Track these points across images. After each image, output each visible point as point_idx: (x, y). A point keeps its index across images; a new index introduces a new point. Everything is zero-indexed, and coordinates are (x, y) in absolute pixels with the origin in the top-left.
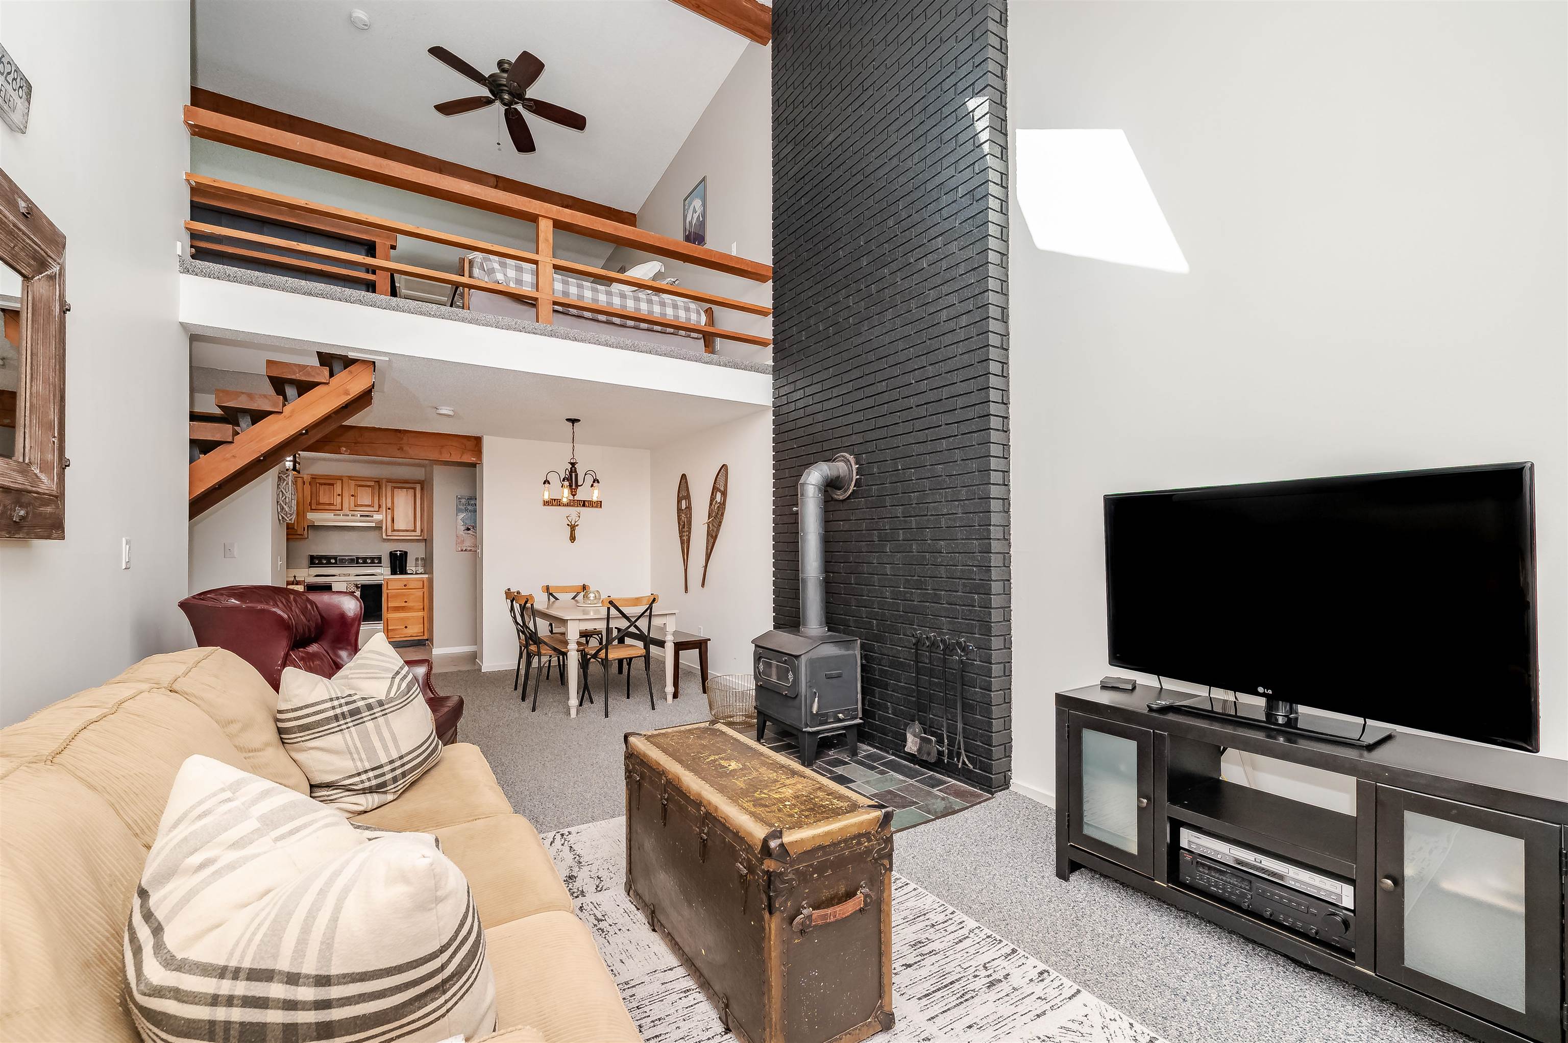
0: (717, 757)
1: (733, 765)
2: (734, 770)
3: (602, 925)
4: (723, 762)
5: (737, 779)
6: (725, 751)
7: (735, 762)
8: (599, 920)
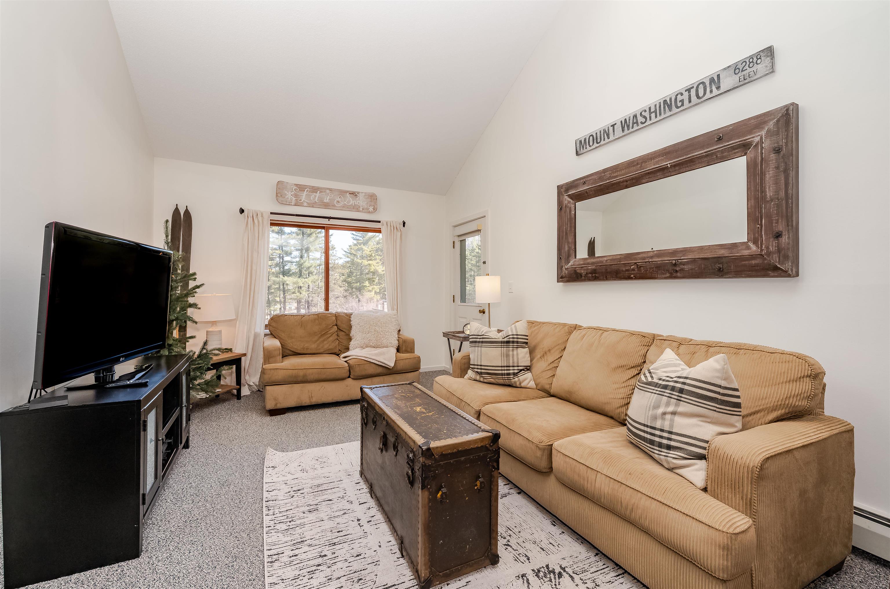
0: (427, 414)
1: (418, 409)
2: (419, 406)
4: (424, 411)
5: (419, 402)
6: (422, 418)
7: (417, 410)
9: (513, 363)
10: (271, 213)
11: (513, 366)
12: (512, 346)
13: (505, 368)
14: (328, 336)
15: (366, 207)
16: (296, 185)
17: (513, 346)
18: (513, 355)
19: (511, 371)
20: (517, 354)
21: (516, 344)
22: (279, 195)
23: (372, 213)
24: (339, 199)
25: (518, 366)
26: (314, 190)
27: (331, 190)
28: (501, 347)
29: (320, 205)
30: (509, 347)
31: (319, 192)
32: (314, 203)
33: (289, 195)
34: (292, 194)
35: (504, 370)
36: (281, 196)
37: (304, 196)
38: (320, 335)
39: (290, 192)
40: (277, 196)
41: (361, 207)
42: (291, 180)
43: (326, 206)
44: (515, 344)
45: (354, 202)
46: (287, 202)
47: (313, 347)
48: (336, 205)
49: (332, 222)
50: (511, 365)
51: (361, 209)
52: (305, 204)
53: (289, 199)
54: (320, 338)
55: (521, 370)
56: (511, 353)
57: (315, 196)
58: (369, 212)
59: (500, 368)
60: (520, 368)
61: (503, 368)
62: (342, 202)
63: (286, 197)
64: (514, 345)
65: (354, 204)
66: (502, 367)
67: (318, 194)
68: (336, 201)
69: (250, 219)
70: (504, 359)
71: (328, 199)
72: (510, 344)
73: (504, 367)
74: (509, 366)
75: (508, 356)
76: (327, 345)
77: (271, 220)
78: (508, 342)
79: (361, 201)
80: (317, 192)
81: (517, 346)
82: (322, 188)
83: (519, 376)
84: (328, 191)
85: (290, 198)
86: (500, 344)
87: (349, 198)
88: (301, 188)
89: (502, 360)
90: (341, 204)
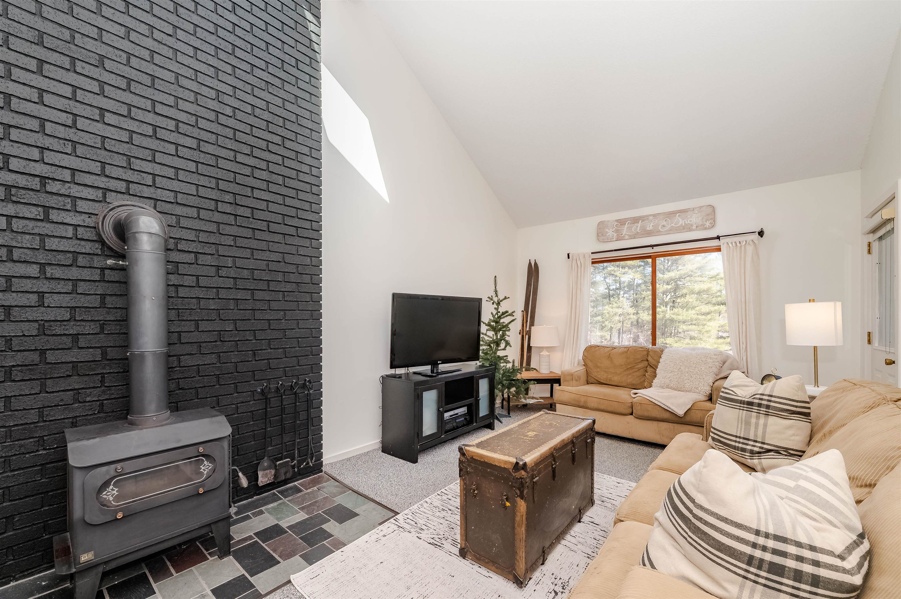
1: (531, 433)
3: (558, 589)
7: (528, 433)
8: (556, 593)
9: (756, 435)
10: (592, 253)
11: (755, 441)
12: (756, 411)
13: (741, 440)
14: (635, 370)
15: (701, 223)
16: (617, 221)
17: (758, 411)
18: (757, 425)
19: (749, 447)
20: (765, 425)
21: (764, 410)
22: (600, 235)
23: (710, 228)
24: (664, 223)
25: (763, 443)
26: (635, 220)
27: (654, 215)
28: (740, 409)
29: (643, 234)
30: (752, 411)
31: (640, 221)
32: (635, 234)
33: (610, 232)
34: (613, 230)
35: (739, 442)
36: (602, 235)
37: (625, 230)
38: (625, 368)
39: (611, 229)
40: (598, 236)
41: (695, 225)
42: (612, 217)
43: (649, 234)
44: (762, 409)
45: (685, 222)
46: (608, 239)
47: (616, 379)
48: (661, 230)
49: (656, 249)
50: (752, 437)
51: (694, 227)
52: (627, 237)
53: (611, 236)
54: (625, 371)
55: (769, 451)
56: (753, 420)
57: (637, 227)
58: (706, 229)
59: (734, 438)
60: (765, 446)
61: (738, 440)
62: (669, 225)
63: (608, 235)
64: (760, 410)
65: (685, 223)
66: (736, 437)
67: (639, 225)
68: (660, 226)
69: (574, 262)
70: (741, 427)
71: (651, 227)
72: (754, 408)
73: (740, 437)
74: (748, 440)
75: (748, 423)
76: (630, 380)
77: (592, 259)
78: (750, 404)
79: (694, 219)
80: (638, 222)
81: (766, 413)
82: (644, 217)
83: (762, 457)
84: (651, 218)
85: (611, 234)
86: (739, 405)
87: (677, 219)
88: (621, 222)
89: (738, 427)
90: (668, 227)
